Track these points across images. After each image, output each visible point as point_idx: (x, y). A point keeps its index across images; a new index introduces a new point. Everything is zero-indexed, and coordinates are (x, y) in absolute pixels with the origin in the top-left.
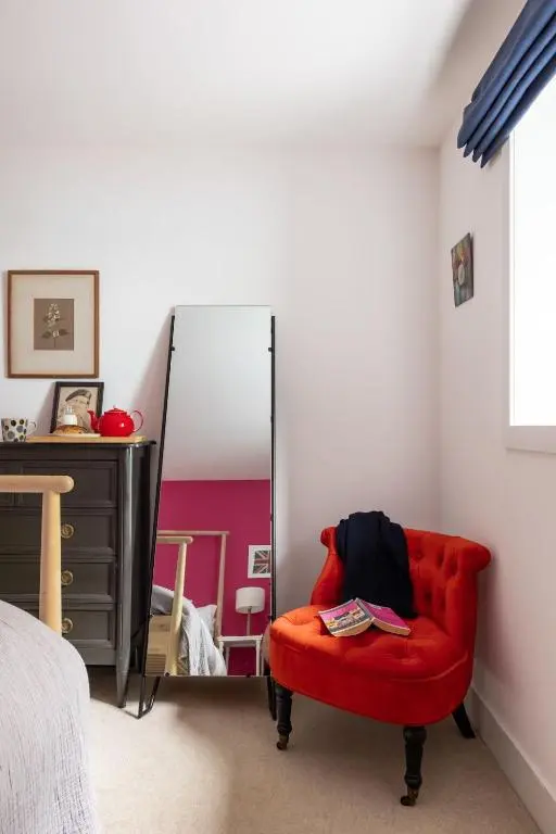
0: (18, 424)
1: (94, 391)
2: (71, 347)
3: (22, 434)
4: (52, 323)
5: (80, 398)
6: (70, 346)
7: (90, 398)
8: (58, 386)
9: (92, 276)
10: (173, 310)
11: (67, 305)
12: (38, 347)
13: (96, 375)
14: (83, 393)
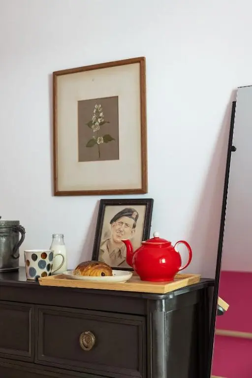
0: (39, 258)
1: (140, 210)
2: (116, 156)
3: (45, 270)
4: (96, 129)
5: (125, 219)
6: (114, 155)
7: (136, 220)
8: (103, 204)
9: (137, 65)
10: (235, 93)
11: (110, 104)
12: (83, 158)
13: (143, 190)
14: (129, 213)
